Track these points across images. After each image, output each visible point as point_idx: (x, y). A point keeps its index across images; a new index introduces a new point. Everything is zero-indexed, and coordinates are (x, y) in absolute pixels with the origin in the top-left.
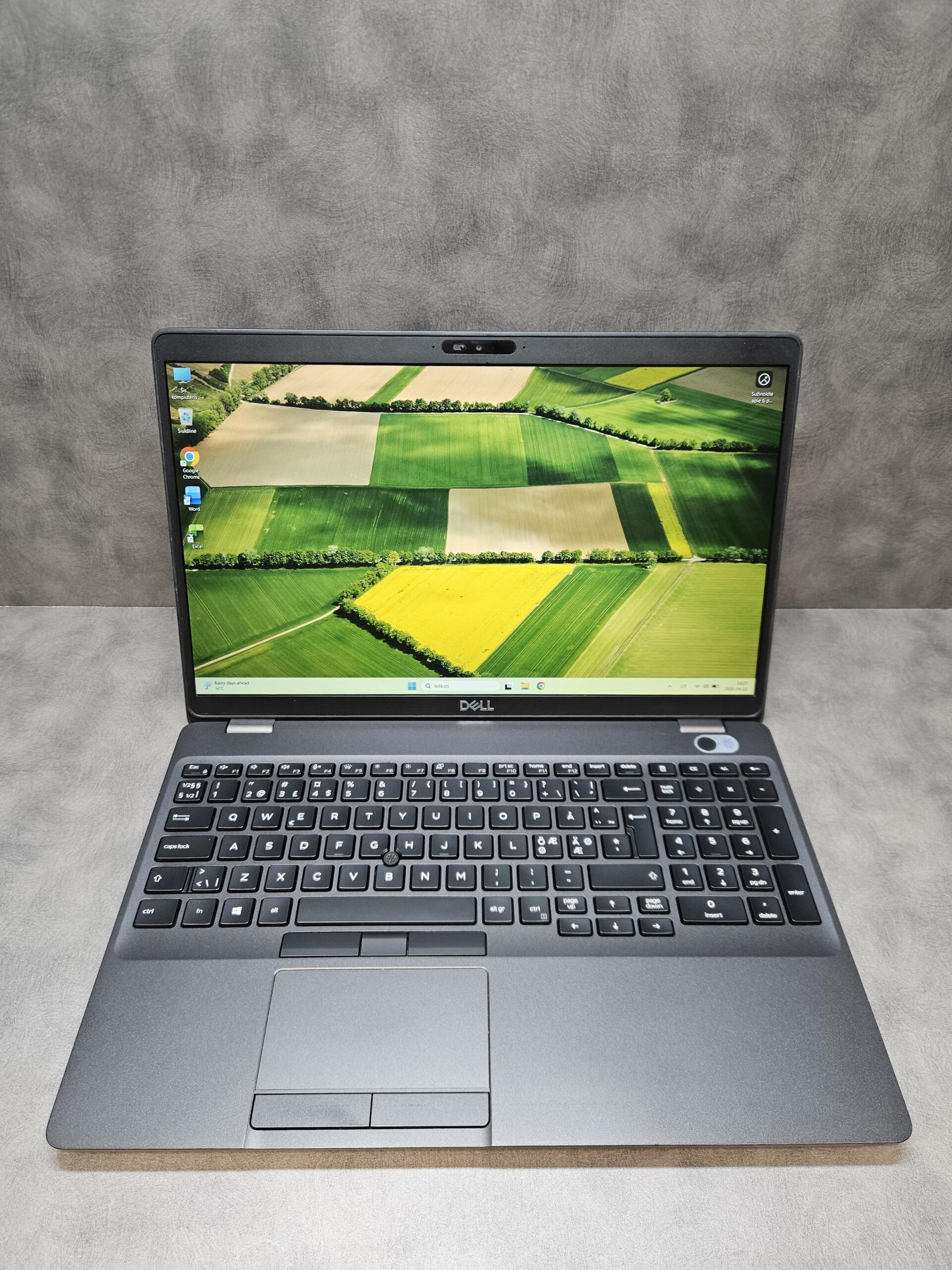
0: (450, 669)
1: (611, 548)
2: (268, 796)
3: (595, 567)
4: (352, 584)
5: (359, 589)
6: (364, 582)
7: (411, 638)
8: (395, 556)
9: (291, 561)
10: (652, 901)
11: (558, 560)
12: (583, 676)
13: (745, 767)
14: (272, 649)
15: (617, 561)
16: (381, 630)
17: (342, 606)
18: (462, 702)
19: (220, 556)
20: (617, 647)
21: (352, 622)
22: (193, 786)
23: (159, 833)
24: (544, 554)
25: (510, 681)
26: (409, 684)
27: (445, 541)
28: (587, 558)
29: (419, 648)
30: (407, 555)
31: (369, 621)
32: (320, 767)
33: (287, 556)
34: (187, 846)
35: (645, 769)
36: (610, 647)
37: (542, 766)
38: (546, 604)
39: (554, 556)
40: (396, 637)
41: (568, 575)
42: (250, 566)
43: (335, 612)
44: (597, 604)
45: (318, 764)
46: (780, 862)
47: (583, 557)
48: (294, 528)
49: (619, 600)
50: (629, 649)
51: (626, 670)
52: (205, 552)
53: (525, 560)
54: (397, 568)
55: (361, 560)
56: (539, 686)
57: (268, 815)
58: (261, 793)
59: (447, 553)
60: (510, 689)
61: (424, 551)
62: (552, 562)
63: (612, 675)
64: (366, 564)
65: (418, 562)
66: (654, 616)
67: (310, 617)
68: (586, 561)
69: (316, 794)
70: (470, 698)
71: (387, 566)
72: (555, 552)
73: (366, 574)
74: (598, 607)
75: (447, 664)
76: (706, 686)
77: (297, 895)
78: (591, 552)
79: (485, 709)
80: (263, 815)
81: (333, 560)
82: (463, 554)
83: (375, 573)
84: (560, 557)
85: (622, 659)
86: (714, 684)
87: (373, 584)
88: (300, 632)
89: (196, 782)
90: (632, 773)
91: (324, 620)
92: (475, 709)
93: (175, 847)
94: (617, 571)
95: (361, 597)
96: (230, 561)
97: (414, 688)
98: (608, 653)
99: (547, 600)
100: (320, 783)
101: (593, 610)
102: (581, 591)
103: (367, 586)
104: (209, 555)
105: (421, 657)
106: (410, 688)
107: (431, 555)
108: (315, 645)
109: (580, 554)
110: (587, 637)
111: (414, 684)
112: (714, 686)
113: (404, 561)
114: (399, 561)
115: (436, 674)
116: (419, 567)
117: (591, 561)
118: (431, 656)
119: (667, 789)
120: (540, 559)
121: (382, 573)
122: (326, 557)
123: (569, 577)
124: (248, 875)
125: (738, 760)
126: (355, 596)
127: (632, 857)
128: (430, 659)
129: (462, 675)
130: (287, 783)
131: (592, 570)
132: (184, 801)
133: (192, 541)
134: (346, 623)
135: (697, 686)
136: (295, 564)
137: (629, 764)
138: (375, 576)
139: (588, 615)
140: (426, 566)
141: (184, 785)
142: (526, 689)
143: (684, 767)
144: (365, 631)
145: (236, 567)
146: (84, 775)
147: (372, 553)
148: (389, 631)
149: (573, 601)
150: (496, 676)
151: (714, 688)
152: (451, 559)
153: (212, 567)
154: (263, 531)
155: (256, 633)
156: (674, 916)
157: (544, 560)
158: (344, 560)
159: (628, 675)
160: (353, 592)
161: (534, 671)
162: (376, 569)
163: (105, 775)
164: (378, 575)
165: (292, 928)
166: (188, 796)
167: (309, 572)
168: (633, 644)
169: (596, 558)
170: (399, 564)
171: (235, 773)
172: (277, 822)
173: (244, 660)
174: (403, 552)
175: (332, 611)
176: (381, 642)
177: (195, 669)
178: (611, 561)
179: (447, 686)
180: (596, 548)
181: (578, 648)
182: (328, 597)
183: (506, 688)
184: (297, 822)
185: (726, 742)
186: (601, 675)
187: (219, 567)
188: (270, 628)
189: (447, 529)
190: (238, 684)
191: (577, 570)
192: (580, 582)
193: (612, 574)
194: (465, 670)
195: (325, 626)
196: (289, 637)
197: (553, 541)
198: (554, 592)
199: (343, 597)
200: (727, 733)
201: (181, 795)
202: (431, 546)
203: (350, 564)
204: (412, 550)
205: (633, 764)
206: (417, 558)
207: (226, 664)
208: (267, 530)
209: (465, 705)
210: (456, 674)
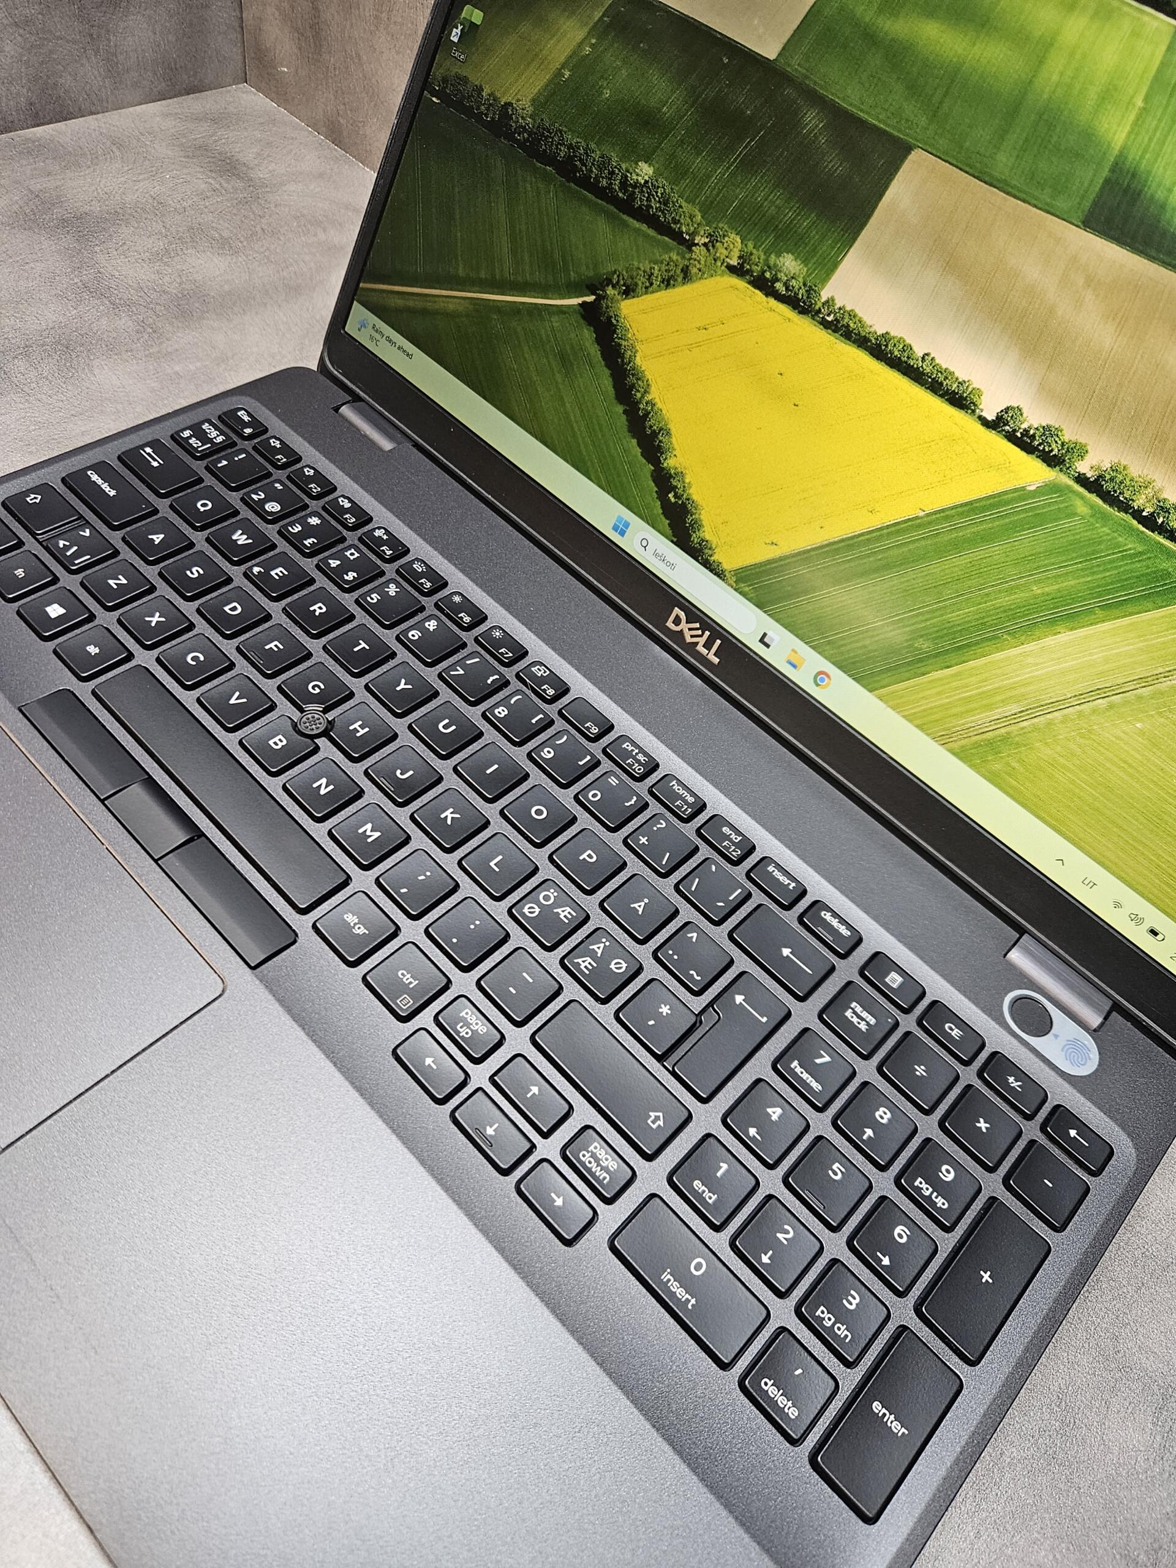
0: (695, 538)
1: (1158, 484)
2: (276, 519)
3: (1092, 507)
4: (636, 264)
5: (641, 280)
6: (656, 272)
7: (669, 433)
8: (733, 247)
9: (570, 159)
10: (602, 1153)
11: (1024, 442)
12: (909, 718)
13: (1060, 1117)
14: (467, 316)
15: (1149, 522)
16: (633, 386)
17: (599, 298)
18: (677, 610)
19: (480, 89)
20: (1014, 708)
21: (598, 341)
22: (213, 433)
23: (110, 455)
24: (1007, 410)
25: (777, 633)
26: (620, 519)
27: (835, 265)
28: (1091, 474)
29: (670, 463)
30: (754, 258)
31: (623, 358)
32: (385, 537)
33: (570, 147)
34: (112, 493)
35: (861, 955)
36: (999, 698)
37: (691, 799)
38: (937, 522)
39: (1024, 426)
40: (647, 414)
41: (1023, 488)
42: (510, 137)
43: (584, 304)
44: (1037, 590)
45: (387, 532)
46: (924, 1333)
47: (1083, 467)
48: (607, 94)
49: (1090, 611)
50: (1036, 728)
51: (997, 767)
52: (464, 72)
53: (960, 400)
54: (722, 275)
55: (676, 222)
56: (820, 677)
57: (245, 537)
58: (273, 507)
59: (825, 295)
60: (768, 646)
61: (789, 265)
62: (1011, 437)
63: (962, 755)
64: (677, 237)
65: (764, 285)
66: (1140, 698)
67: (544, 290)
68: (1081, 480)
69: (334, 563)
70: (694, 614)
71: (710, 260)
72: (1033, 418)
73: (666, 257)
74: (1035, 597)
75: (696, 525)
76: (1137, 919)
77: (145, 658)
78: (1106, 465)
79: (704, 651)
80: (240, 532)
81: (632, 196)
82: (852, 315)
83: (682, 264)
84: (1033, 437)
85: (1005, 739)
86: (1157, 928)
87: (668, 286)
88: (516, 310)
89: (222, 433)
90: (829, 939)
91: (560, 310)
92: (689, 640)
93: (100, 481)
94: (1132, 546)
95: (635, 300)
96: (488, 109)
97: (622, 533)
98: (989, 707)
99: (944, 515)
100: (357, 555)
101: (1020, 596)
102: (1026, 542)
103: (656, 283)
104: (465, 80)
105: (664, 481)
106: (615, 528)
107: (793, 283)
108: (526, 349)
109: (1082, 454)
110: (968, 645)
111: (627, 525)
112: (1154, 933)
113: (742, 265)
114: (734, 262)
115: (669, 532)
116: (759, 295)
117: (1093, 485)
118: (680, 491)
119: (859, 1016)
120: (991, 416)
121: (694, 270)
122: (624, 183)
123: (1021, 493)
124: (124, 581)
125: (1062, 1094)
126: (629, 291)
127: (660, 1058)
128: (676, 496)
129: (707, 564)
130: (319, 522)
131: (1082, 509)
132: (183, 444)
133: (455, 40)
134: (588, 336)
135: (1117, 905)
136: (576, 169)
137: (843, 921)
138: (679, 271)
139: (1005, 601)
140: (772, 302)
141: (205, 426)
142: (794, 666)
143: (937, 1012)
144: (607, 372)
145: (492, 126)
146: (159, 352)
147: (699, 218)
148: (643, 396)
149: (996, 551)
150: (760, 605)
151: (1150, 937)
152: (824, 311)
153: (460, 106)
154: (559, 74)
155: (461, 272)
156: (611, 1217)
157: (995, 425)
158: (649, 207)
159: (994, 779)
160: (629, 282)
161: (829, 642)
162: (687, 256)
163: (177, 368)
164: (686, 271)
165: (83, 691)
166: (193, 441)
167: (585, 200)
168: (1050, 724)
169: (1107, 486)
170: (732, 270)
171: (279, 460)
172: (245, 556)
173: (424, 312)
174: (750, 245)
175: (580, 300)
176: (620, 409)
177: (361, 285)
178: (1137, 514)
179: (672, 566)
180: (1124, 462)
181: (936, 656)
182: (587, 267)
183: (762, 641)
184: (265, 576)
185: (1074, 1045)
186: (944, 739)
187: (468, 111)
188: (483, 275)
189: (854, 240)
190: (399, 348)
191: (1051, 488)
192: (1038, 519)
193: (1118, 545)
194: (717, 557)
195: (556, 321)
196: (497, 307)
197: (1045, 392)
198: (970, 508)
199: (609, 281)
200: (1094, 1032)
201: (187, 434)
202: (805, 262)
203: (652, 221)
204: (768, 253)
205: (849, 927)
206: (768, 275)
207: (400, 302)
208: (567, 74)
209: (677, 621)
210: (698, 552)
